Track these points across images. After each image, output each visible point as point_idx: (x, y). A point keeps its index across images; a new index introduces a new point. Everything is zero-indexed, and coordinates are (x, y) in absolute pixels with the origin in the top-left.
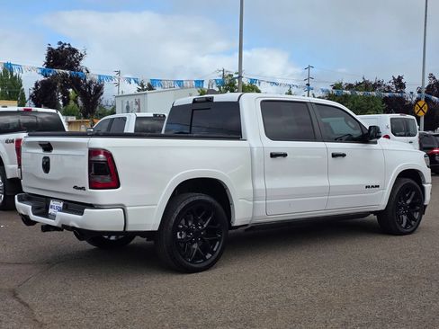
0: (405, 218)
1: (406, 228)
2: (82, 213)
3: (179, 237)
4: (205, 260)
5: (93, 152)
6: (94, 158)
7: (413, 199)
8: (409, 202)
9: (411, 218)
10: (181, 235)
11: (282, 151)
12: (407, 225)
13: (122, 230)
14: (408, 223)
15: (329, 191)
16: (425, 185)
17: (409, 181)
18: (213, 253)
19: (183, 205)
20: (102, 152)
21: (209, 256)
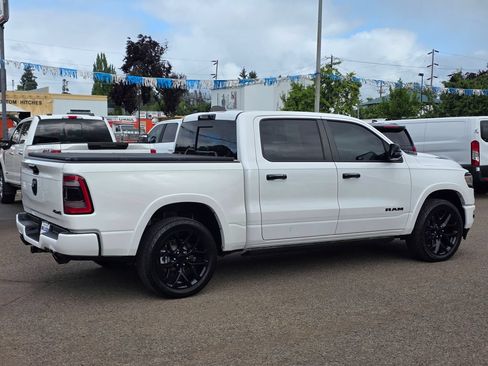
0: (438, 243)
1: (438, 254)
2: (56, 238)
3: (162, 262)
4: (190, 285)
5: (68, 178)
6: (68, 184)
7: (449, 222)
8: (444, 225)
9: (445, 242)
10: (164, 260)
11: (282, 173)
12: (440, 251)
13: (97, 254)
14: (442, 249)
15: (339, 214)
16: (465, 207)
17: (443, 202)
18: (199, 279)
19: (164, 230)
20: (77, 178)
21: (195, 281)
